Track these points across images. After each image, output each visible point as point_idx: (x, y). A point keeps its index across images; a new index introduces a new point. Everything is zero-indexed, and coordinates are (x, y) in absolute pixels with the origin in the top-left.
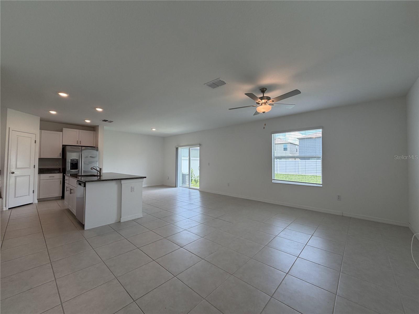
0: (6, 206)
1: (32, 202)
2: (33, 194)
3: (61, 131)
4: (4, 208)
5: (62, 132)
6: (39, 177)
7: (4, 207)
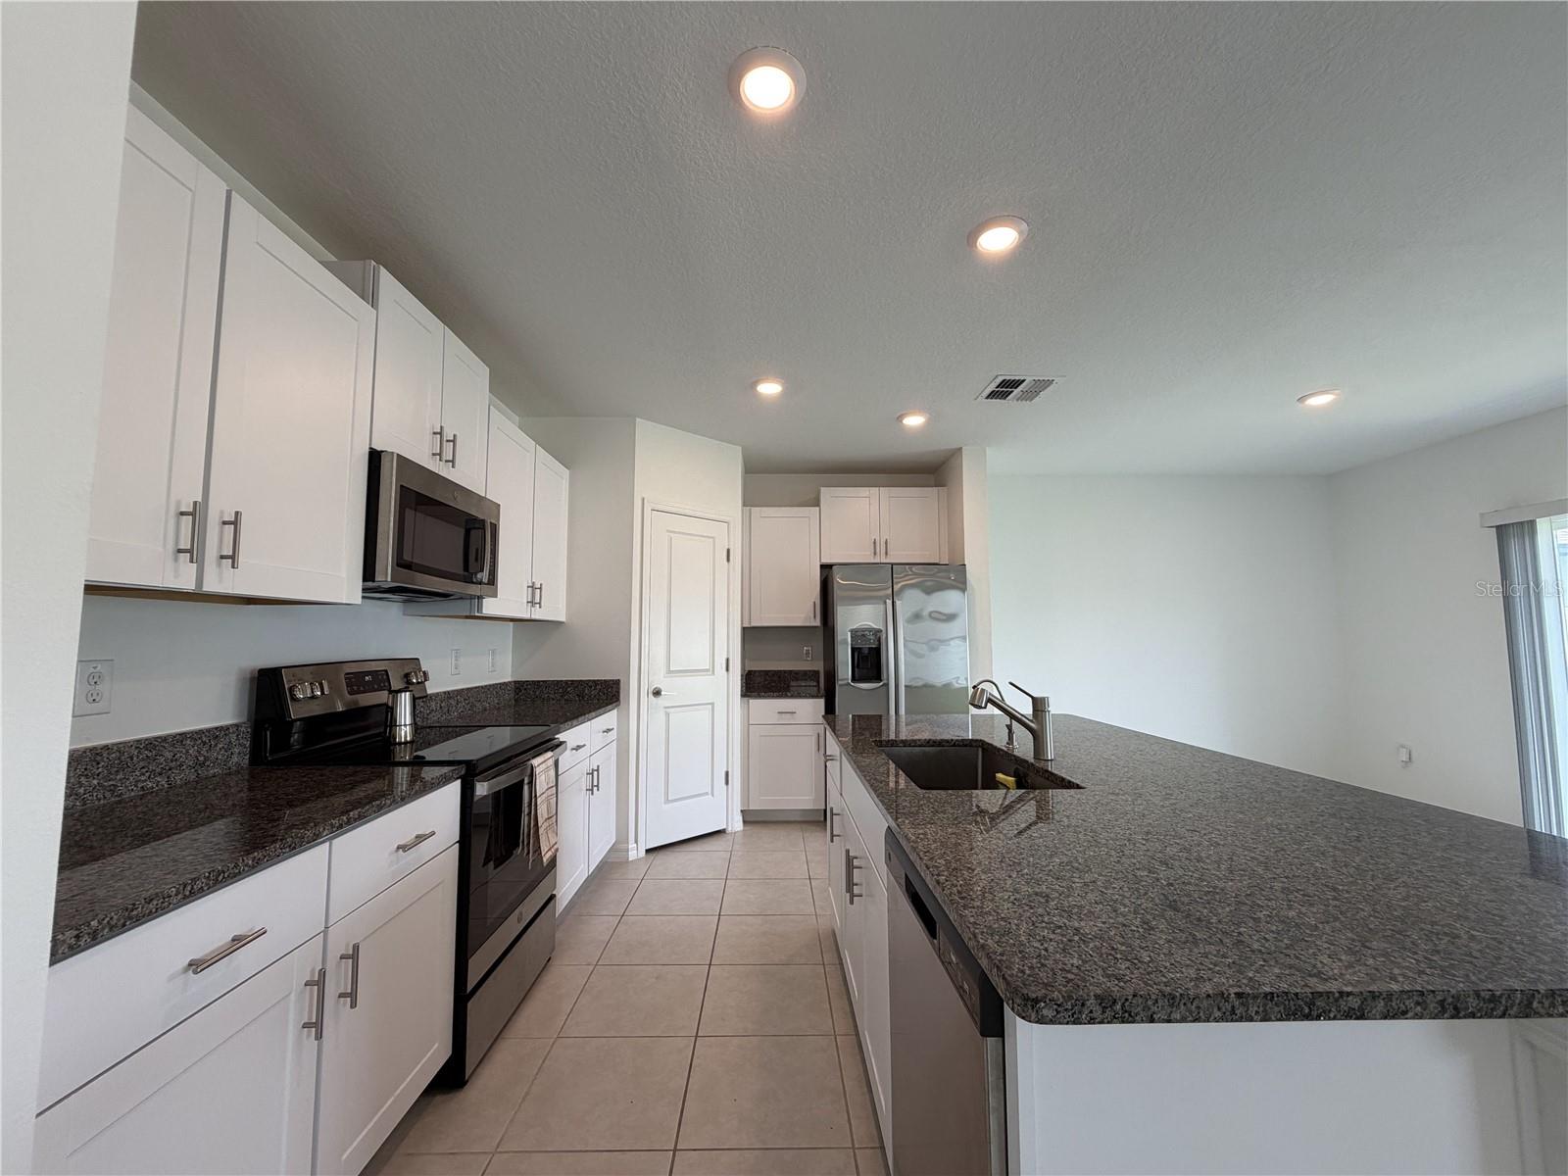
0: (636, 842)
1: (724, 827)
2: (725, 787)
3: (816, 502)
4: (633, 849)
5: (818, 508)
6: (746, 712)
7: (632, 845)
